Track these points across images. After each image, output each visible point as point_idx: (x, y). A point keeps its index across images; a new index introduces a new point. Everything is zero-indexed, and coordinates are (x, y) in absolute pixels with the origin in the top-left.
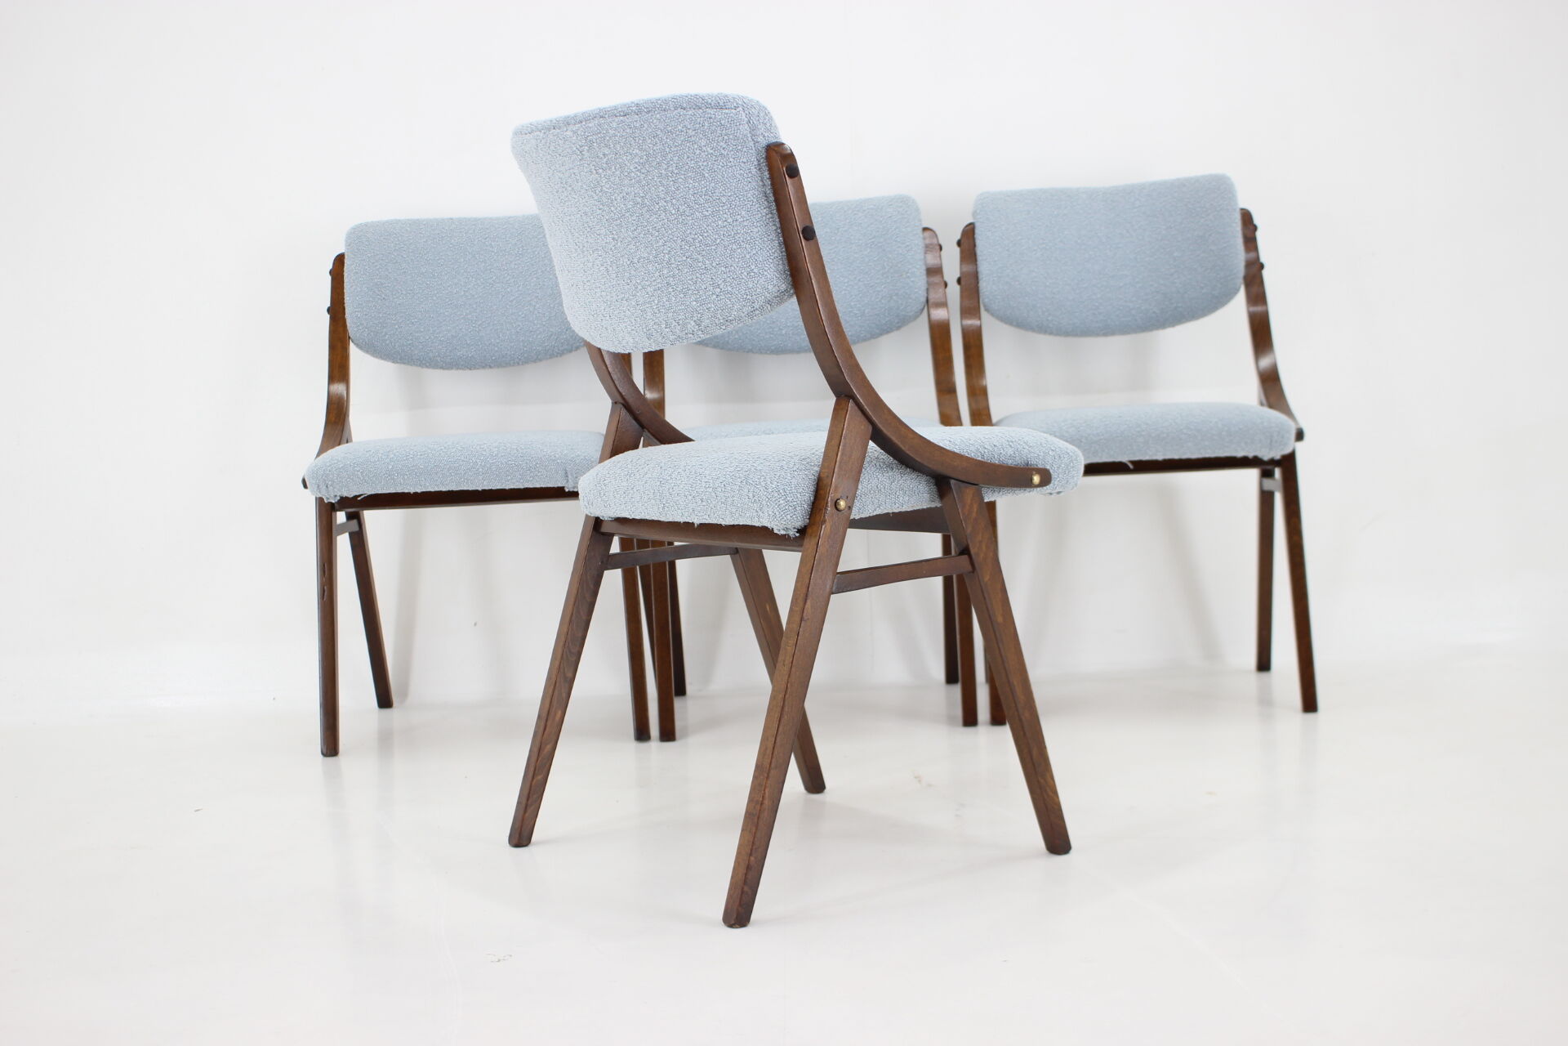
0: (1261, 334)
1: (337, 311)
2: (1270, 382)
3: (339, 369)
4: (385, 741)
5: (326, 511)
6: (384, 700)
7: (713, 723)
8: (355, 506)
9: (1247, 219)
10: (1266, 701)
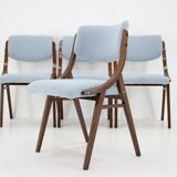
0: (165, 63)
1: (6, 50)
2: (166, 71)
3: (6, 61)
4: (11, 124)
5: (3, 85)
6: (11, 117)
7: (67, 124)
8: (8, 85)
9: (163, 43)
10: (162, 126)
